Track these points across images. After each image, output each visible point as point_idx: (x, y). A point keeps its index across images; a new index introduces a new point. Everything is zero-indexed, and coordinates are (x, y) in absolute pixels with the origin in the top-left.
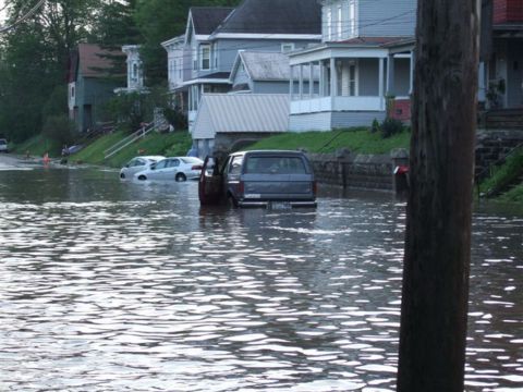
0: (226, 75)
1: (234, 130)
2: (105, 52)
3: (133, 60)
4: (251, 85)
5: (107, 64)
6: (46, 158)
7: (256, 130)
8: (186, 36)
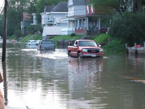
1: (50, 34)
2: (29, 15)
4: (56, 24)
5: (30, 17)
6: (14, 40)
7: (55, 35)
8: (44, 12)
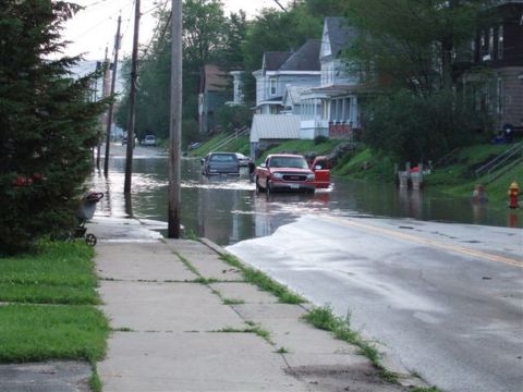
0: (280, 99)
1: (270, 137)
2: (223, 73)
3: (237, 83)
4: (293, 107)
5: (224, 82)
7: (284, 137)
8: (262, 70)
